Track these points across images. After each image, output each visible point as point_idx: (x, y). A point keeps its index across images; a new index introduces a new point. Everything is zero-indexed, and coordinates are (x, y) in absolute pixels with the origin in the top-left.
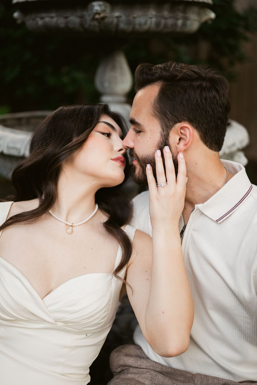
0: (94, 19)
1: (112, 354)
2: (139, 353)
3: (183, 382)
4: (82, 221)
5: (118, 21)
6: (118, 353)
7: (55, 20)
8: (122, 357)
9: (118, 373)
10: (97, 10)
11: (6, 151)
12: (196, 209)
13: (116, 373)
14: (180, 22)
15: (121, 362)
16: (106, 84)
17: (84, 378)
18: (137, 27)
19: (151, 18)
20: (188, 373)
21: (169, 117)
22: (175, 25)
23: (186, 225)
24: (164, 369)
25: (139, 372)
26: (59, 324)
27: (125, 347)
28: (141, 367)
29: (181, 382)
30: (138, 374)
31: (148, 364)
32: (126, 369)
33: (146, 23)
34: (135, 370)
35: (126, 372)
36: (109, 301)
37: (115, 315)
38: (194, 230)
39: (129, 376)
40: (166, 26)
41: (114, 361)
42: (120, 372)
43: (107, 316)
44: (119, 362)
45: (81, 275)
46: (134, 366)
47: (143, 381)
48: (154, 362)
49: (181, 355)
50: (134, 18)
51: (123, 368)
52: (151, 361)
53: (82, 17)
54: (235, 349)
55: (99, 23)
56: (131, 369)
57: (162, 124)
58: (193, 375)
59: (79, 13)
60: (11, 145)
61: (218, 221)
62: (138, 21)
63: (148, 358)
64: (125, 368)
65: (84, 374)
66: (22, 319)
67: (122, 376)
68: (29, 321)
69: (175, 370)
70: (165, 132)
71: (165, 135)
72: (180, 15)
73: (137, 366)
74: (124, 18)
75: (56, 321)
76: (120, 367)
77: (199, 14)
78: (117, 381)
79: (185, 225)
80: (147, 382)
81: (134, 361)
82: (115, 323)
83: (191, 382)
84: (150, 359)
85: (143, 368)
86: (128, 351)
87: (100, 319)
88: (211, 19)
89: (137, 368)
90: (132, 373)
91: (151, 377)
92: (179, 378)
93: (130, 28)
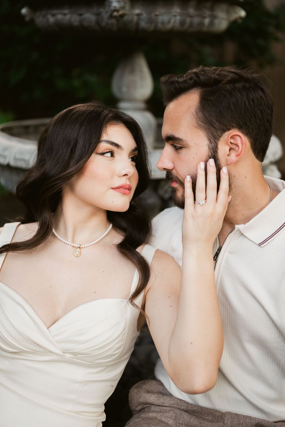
0: (111, 16)
1: (131, 390)
2: (161, 389)
3: (212, 421)
4: (92, 242)
5: (139, 19)
6: (139, 389)
7: (68, 17)
8: (142, 394)
9: (138, 412)
10: (115, 7)
11: (13, 163)
12: (237, 231)
13: (136, 412)
14: (207, 21)
15: (142, 400)
16: (124, 89)
17: (98, 416)
18: (160, 26)
19: (175, 16)
20: (217, 411)
21: (216, 126)
22: (201, 24)
23: (222, 247)
24: (190, 408)
25: (162, 411)
26: (68, 356)
27: (146, 382)
28: (164, 405)
29: (209, 421)
30: (160, 412)
31: (172, 402)
32: (148, 407)
33: (169, 22)
34: (157, 409)
35: (147, 410)
36: (124, 330)
37: (133, 346)
38: (230, 253)
39: (151, 415)
40: (191, 25)
41: (134, 398)
42: (140, 411)
43: (122, 347)
44: (140, 399)
45: (92, 301)
46: (156, 404)
47: (166, 420)
48: (179, 399)
49: (209, 392)
50: (156, 16)
51: (143, 406)
52: (175, 398)
53: (98, 14)
54: (270, 385)
55: (118, 21)
56: (153, 407)
57: (208, 135)
58: (223, 413)
59: (95, 10)
60: (18, 156)
61: (261, 244)
62: (160, 19)
63: (171, 395)
64: (146, 406)
65: (98, 412)
66: (26, 350)
67: (143, 415)
68: (34, 352)
69: (202, 408)
70: (213, 144)
71: (214, 147)
72: (207, 13)
73: (159, 404)
74: (145, 15)
75: (63, 352)
76: (140, 405)
77: (228, 12)
78: (137, 421)
79: (220, 247)
80: (171, 422)
81: (156, 399)
82: (134, 354)
83: (220, 422)
84: (173, 396)
85: (166, 406)
86: (149, 386)
87: (114, 350)
88: (241, 18)
89: (160, 406)
90: (153, 412)
91: (175, 417)
92: (207, 418)
93: (152, 27)
